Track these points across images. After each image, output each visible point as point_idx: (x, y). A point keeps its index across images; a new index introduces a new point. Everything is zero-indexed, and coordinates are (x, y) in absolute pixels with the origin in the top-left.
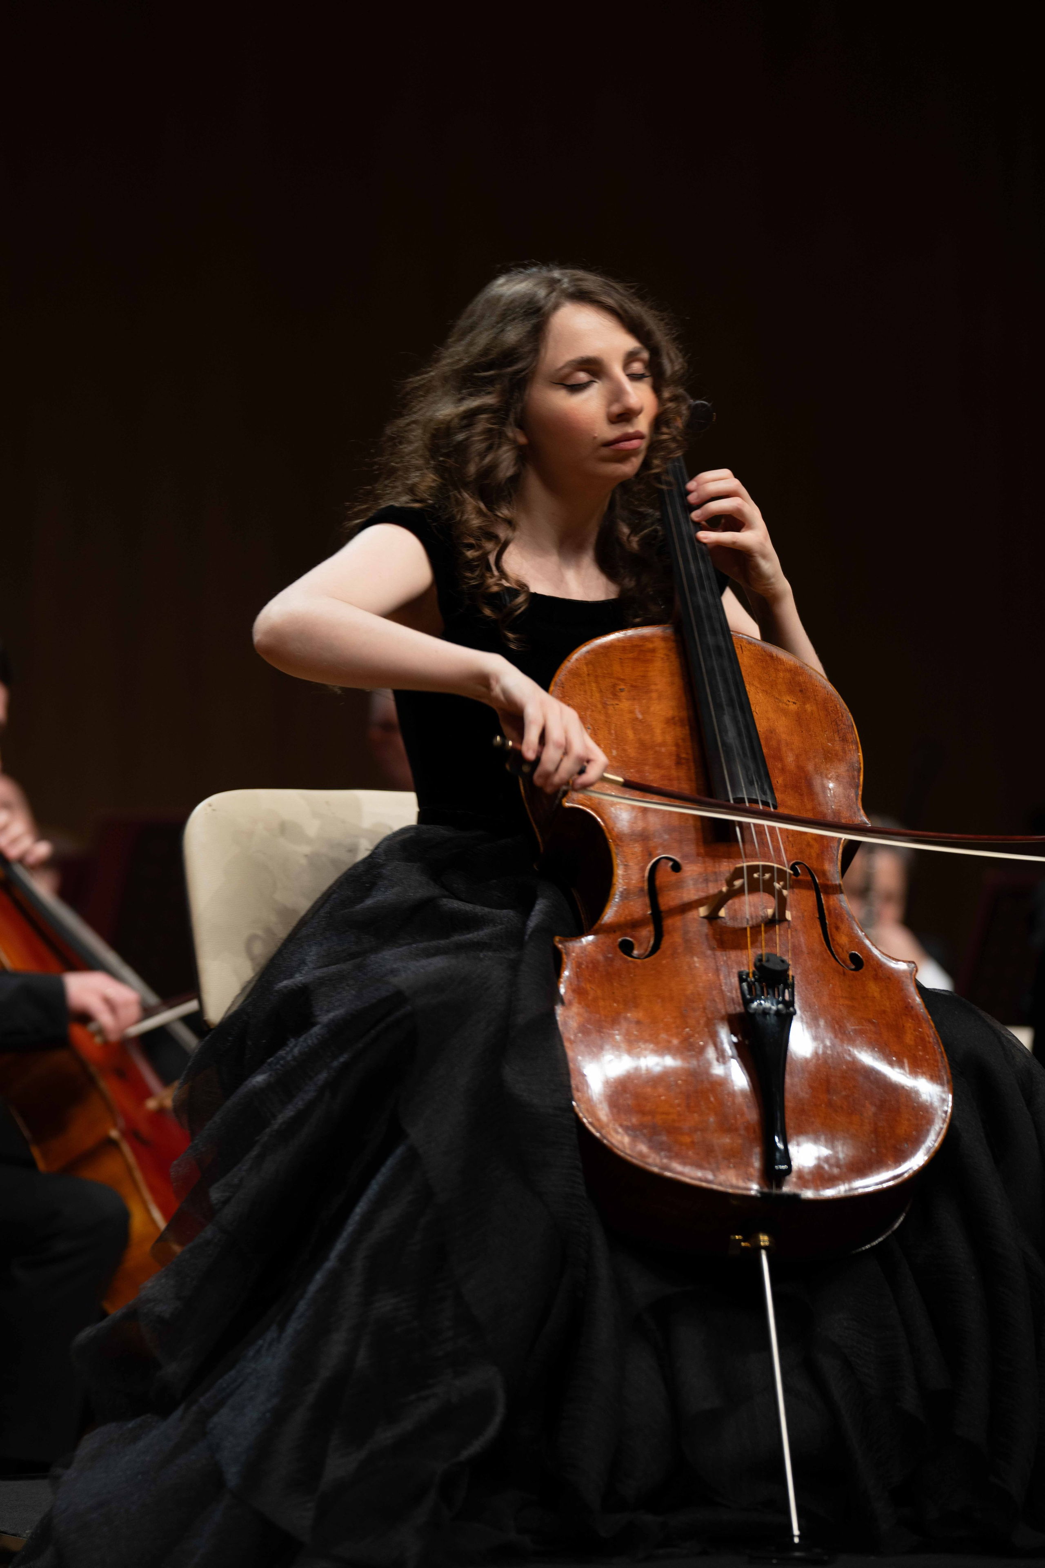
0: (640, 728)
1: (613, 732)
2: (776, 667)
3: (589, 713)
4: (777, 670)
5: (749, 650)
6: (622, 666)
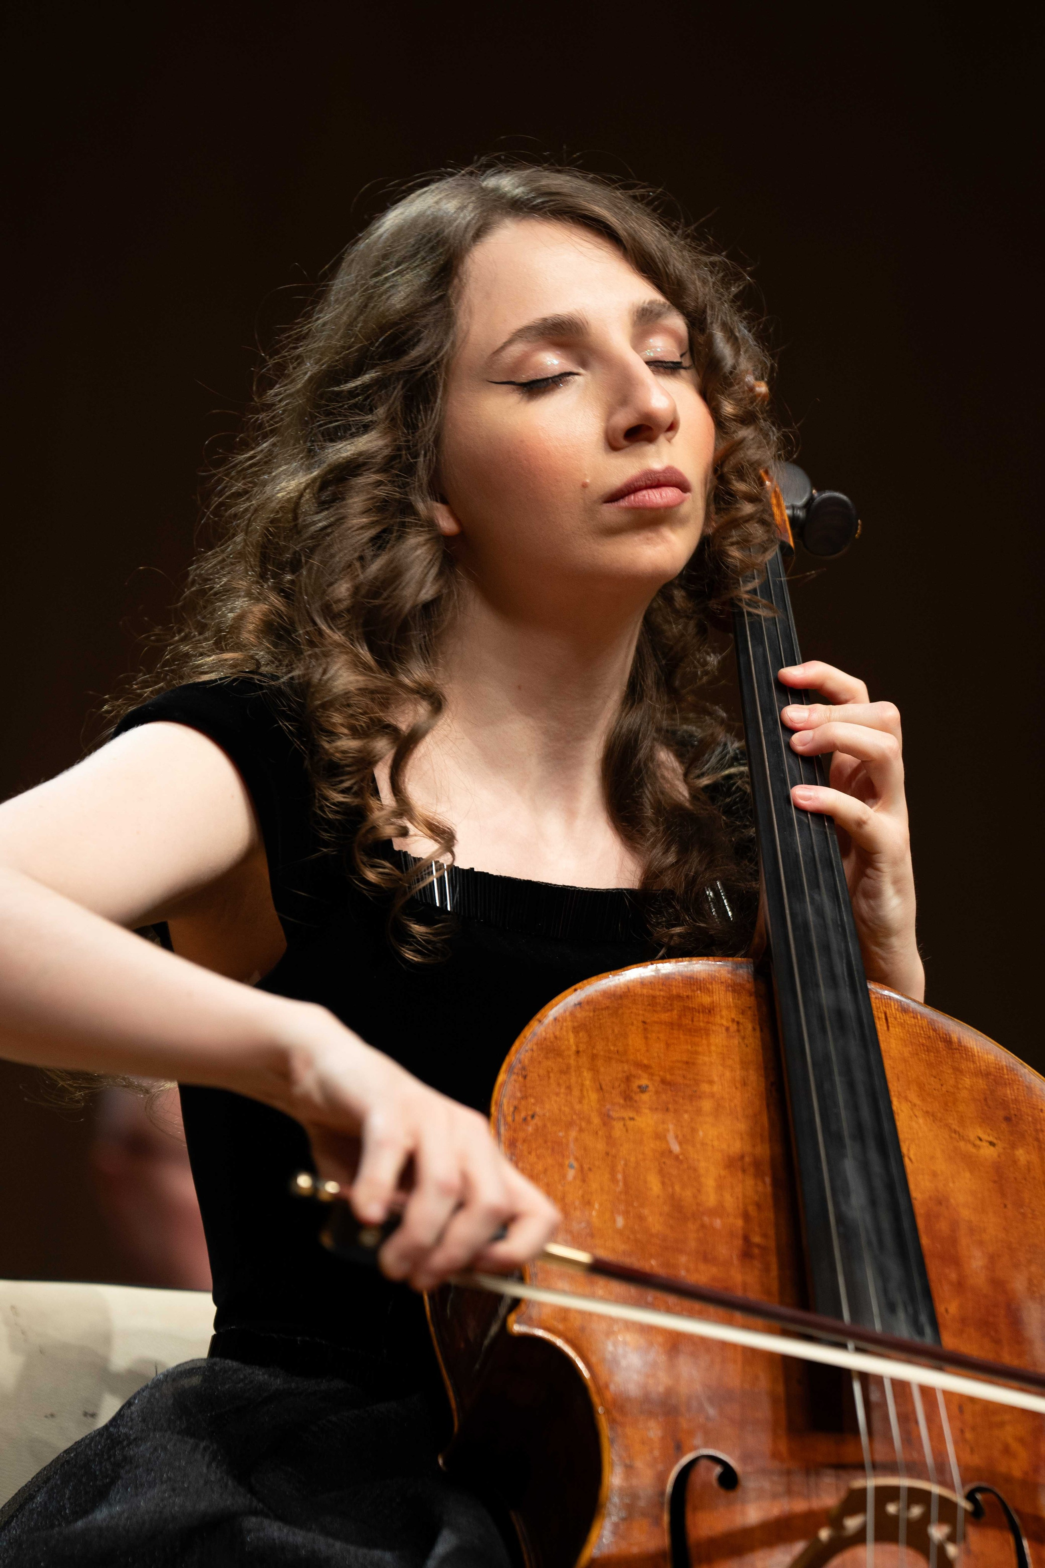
0: (674, 1172)
1: (620, 1176)
2: (956, 1064)
3: (573, 1134)
4: (957, 1070)
5: (902, 1025)
6: (646, 1038)
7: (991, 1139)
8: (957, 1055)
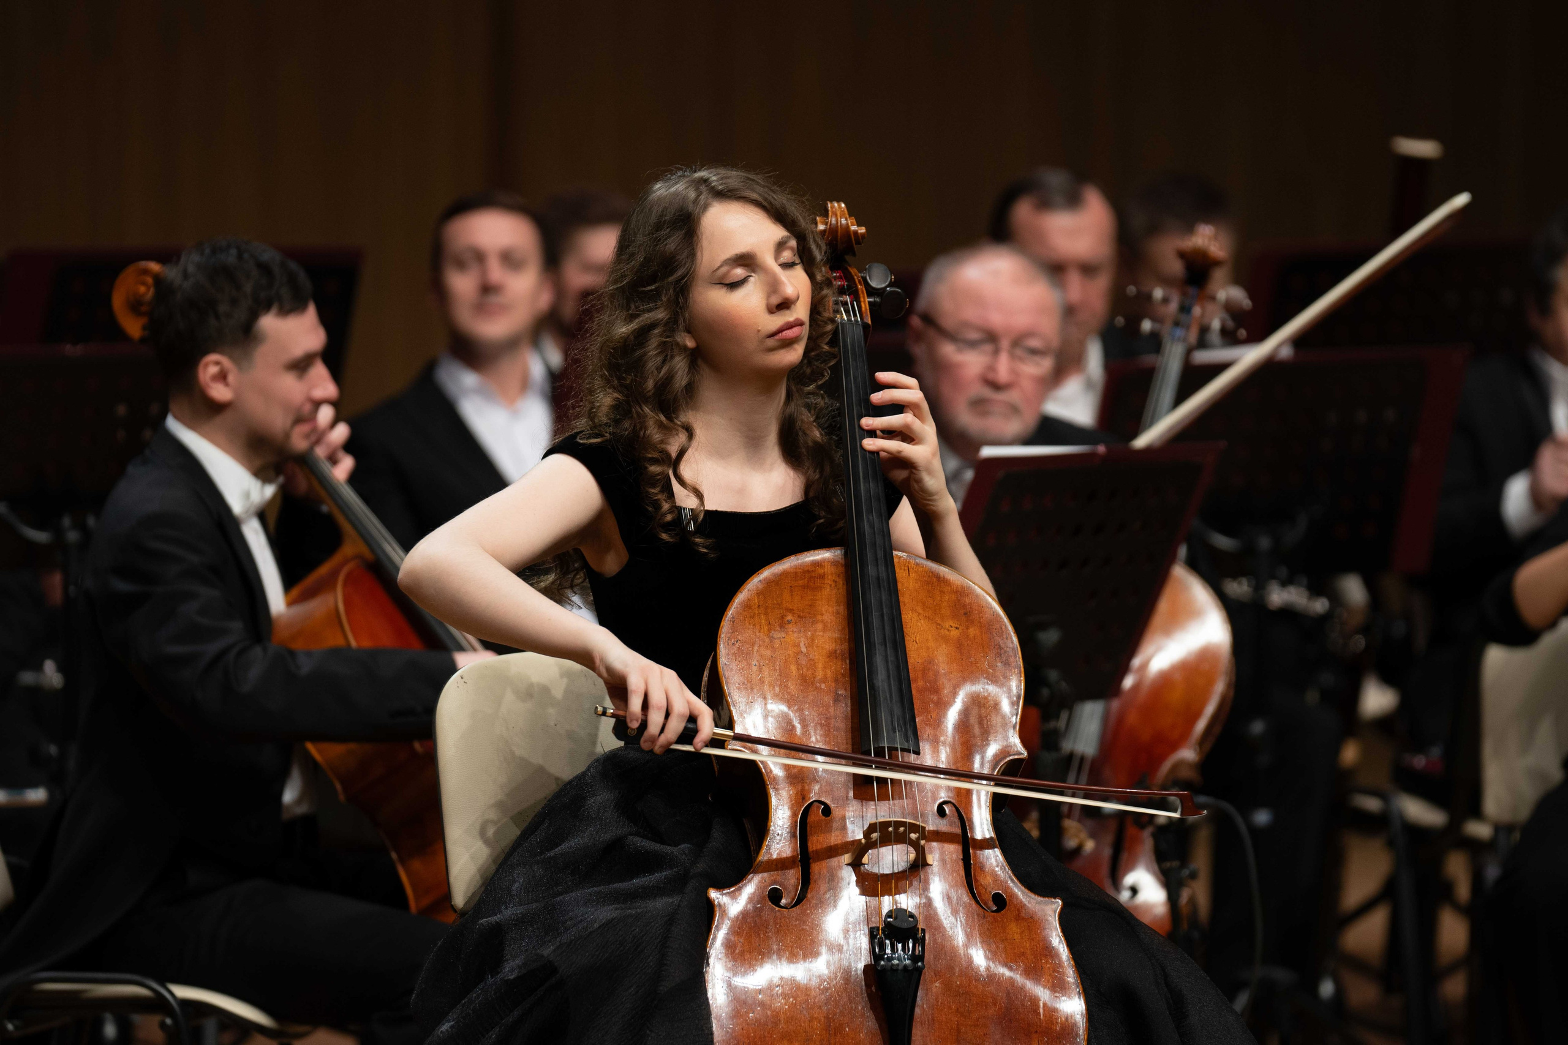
0: (803, 662)
2: (940, 589)
4: (942, 593)
5: (916, 572)
6: (792, 595)
7: (957, 626)
8: (942, 584)
